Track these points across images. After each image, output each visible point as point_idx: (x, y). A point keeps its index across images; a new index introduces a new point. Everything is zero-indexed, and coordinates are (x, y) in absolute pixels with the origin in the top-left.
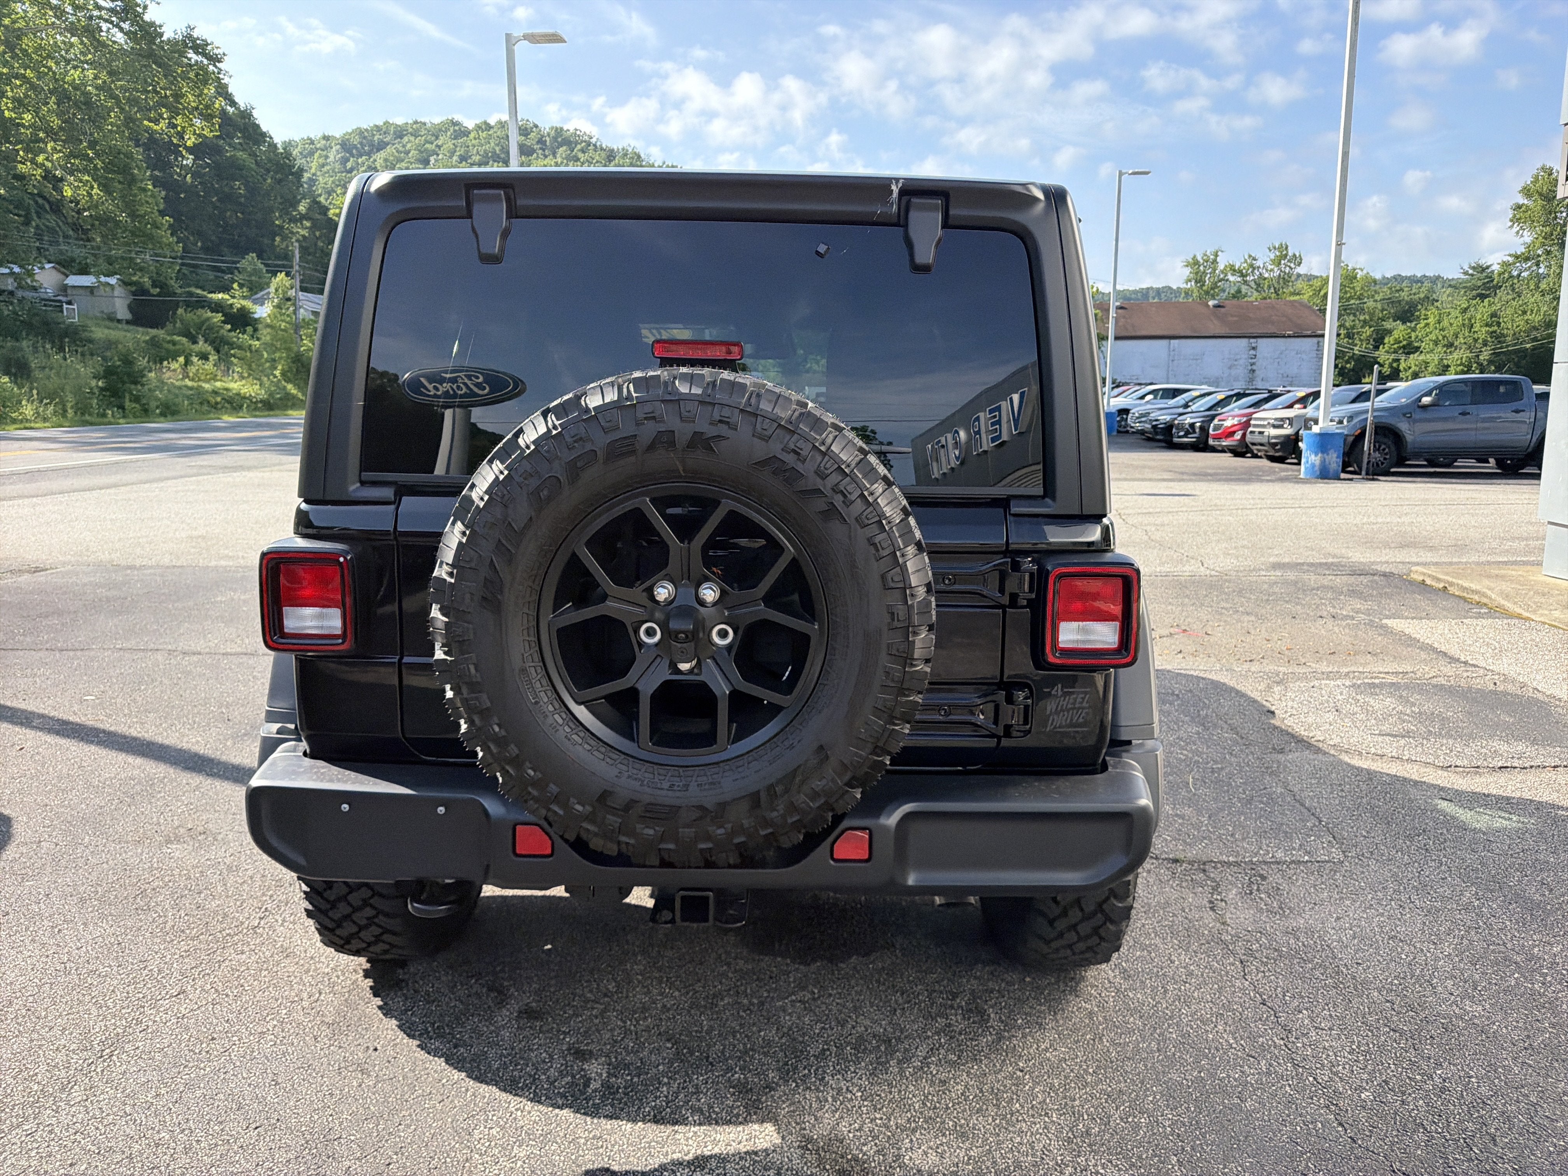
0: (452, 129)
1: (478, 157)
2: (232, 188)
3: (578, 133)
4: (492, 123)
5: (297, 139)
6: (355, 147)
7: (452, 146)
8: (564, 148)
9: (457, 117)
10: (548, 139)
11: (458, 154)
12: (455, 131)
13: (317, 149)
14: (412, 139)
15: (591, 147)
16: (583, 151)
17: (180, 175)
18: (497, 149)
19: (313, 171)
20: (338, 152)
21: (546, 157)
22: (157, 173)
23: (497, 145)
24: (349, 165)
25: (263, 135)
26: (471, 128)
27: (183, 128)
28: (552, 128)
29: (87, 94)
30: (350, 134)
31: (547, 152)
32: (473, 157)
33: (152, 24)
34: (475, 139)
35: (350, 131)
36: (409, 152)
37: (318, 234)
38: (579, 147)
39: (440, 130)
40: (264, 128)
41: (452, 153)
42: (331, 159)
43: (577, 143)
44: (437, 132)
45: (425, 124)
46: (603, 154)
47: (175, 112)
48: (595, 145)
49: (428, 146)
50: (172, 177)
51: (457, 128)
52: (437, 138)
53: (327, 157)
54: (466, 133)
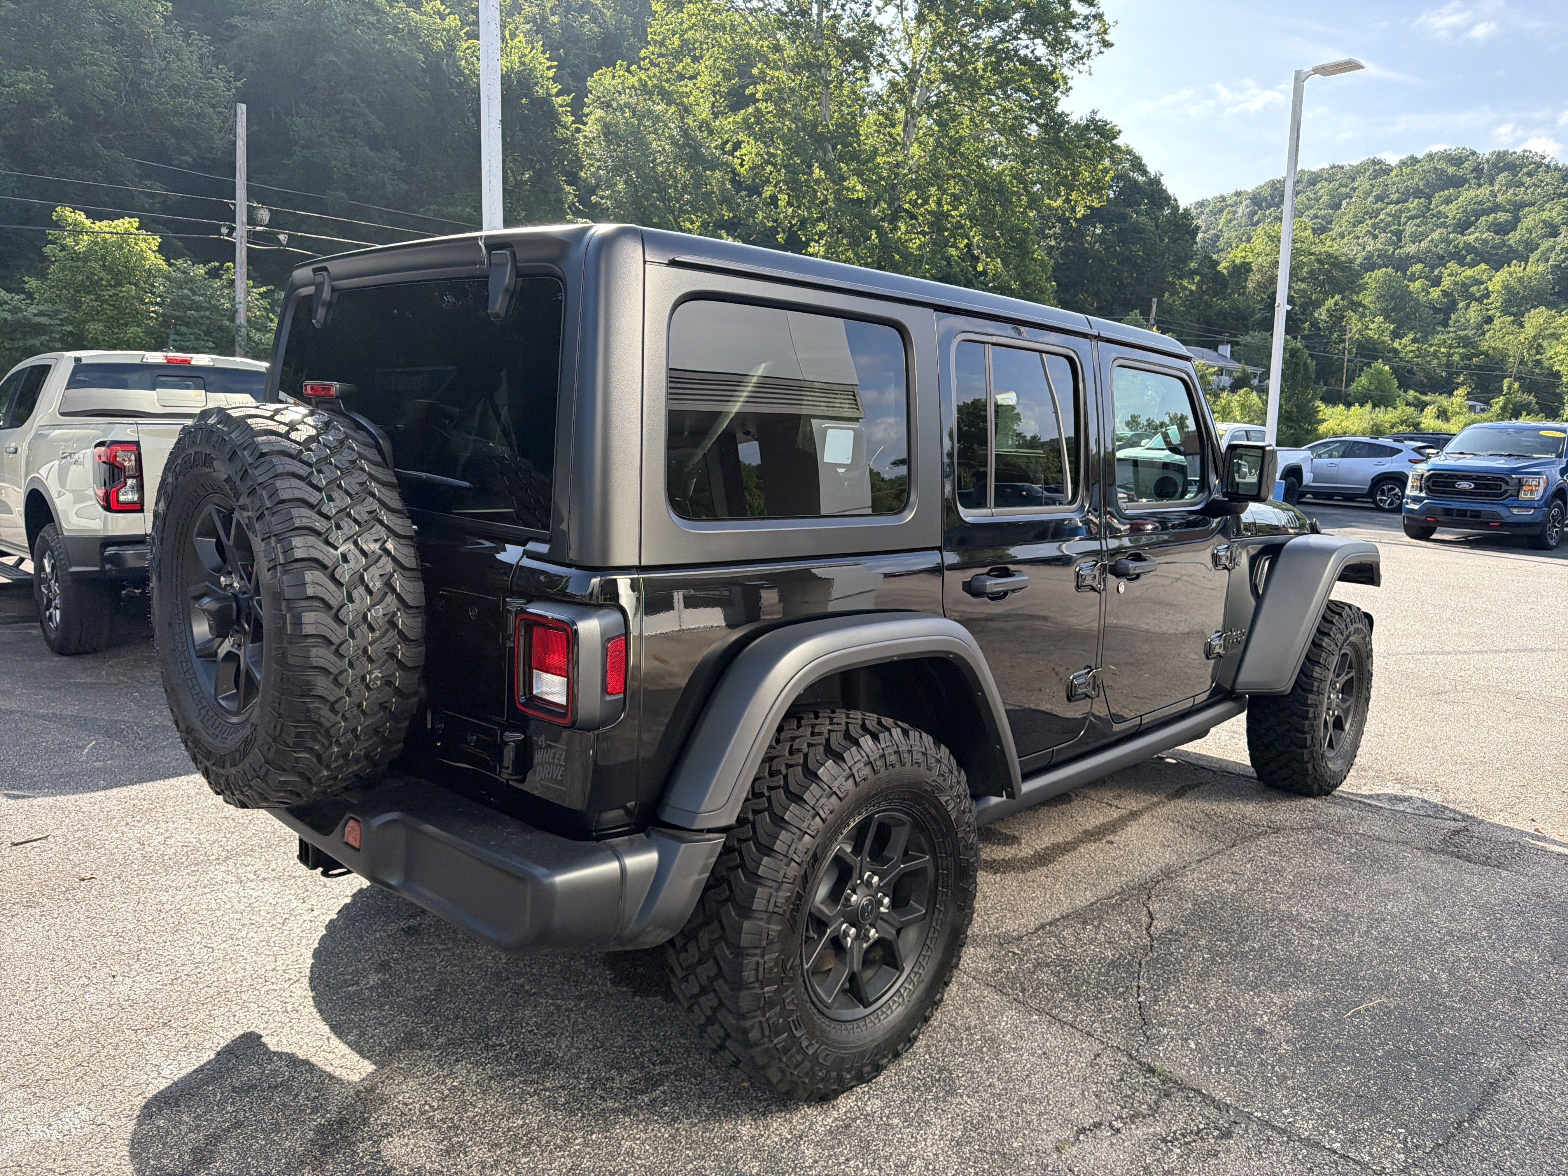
0: (1371, 169)
1: (1397, 195)
2: (1131, 251)
3: (1527, 154)
4: (1420, 157)
5: (1209, 198)
6: (1265, 199)
7: (1369, 187)
8: (1506, 173)
9: (1380, 156)
10: (1486, 166)
11: (1374, 194)
12: (1375, 171)
13: (1227, 206)
14: (1326, 184)
15: (1543, 168)
16: (1529, 174)
17: (1090, 244)
18: (1421, 184)
19: (1220, 227)
20: (1247, 206)
21: (1480, 186)
22: (1070, 243)
23: (1422, 179)
24: (1256, 218)
25: (1168, 198)
26: (1393, 165)
27: (1076, 202)
28: (1493, 154)
29: (1001, 184)
30: (1262, 187)
31: (1482, 181)
32: (1392, 196)
33: (1060, 115)
34: (1397, 176)
35: (1262, 184)
36: (1321, 198)
37: (1204, 287)
38: (1525, 170)
39: (1358, 172)
40: (1170, 192)
41: (1368, 194)
42: (1240, 211)
43: (1522, 166)
44: (1354, 174)
45: (1342, 168)
46: (1557, 175)
47: (1070, 188)
48: (1548, 166)
49: (1342, 190)
50: (1083, 244)
51: (1377, 167)
52: (1353, 180)
53: (1235, 212)
54: (1387, 171)
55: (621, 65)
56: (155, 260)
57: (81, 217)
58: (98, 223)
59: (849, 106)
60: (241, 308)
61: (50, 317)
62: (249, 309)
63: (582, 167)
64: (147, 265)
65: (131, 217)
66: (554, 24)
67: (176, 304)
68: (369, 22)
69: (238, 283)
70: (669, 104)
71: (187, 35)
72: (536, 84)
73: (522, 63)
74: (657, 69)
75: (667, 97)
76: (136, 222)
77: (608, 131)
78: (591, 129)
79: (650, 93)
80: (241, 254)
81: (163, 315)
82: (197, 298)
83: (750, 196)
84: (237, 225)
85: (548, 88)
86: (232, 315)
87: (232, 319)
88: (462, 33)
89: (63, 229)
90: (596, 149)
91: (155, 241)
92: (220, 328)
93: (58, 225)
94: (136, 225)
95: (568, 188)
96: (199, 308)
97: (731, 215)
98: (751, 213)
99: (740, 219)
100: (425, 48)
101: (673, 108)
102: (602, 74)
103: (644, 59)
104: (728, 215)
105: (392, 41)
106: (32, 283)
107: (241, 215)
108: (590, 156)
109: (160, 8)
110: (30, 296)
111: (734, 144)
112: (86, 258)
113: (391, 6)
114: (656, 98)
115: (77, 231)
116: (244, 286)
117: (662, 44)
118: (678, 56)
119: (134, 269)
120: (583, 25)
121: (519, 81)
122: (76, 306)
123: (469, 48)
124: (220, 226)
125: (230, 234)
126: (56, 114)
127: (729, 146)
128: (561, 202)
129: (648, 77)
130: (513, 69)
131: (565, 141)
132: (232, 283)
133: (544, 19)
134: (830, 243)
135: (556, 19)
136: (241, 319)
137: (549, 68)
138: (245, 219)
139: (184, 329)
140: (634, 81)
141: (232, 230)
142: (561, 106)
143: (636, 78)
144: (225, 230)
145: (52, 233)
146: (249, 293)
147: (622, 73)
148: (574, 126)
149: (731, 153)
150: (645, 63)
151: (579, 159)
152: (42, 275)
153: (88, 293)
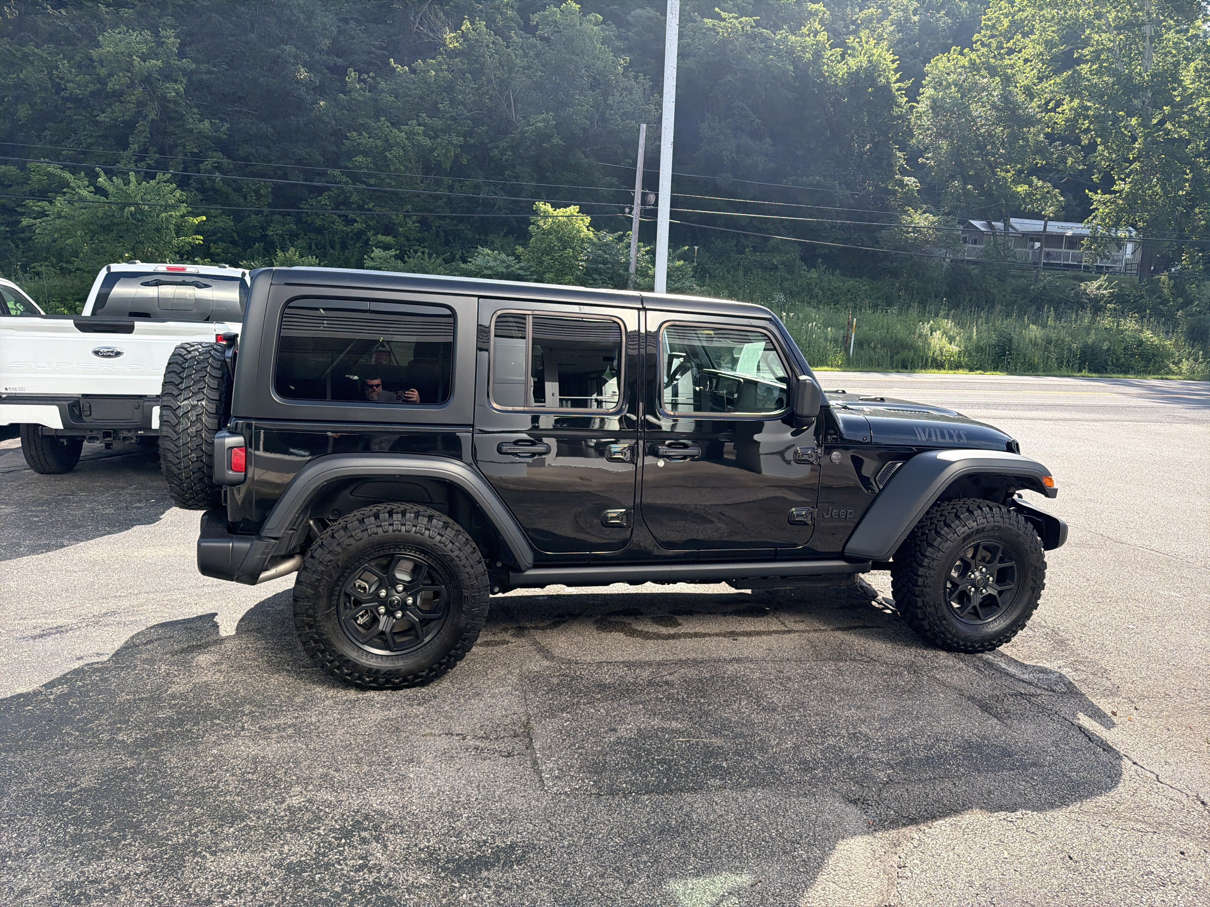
55: (955, 50)
56: (588, 233)
57: (548, 208)
58: (558, 210)
59: (1175, 56)
60: (633, 261)
61: (525, 270)
62: (638, 261)
63: (912, 136)
64: (582, 235)
65: (575, 205)
66: (915, 23)
67: (595, 261)
68: (759, 48)
69: (632, 245)
70: (993, 76)
71: (636, 78)
72: (880, 76)
73: (870, 61)
74: (986, 49)
75: (993, 71)
76: (577, 208)
77: (936, 106)
78: (923, 106)
79: (978, 70)
80: (636, 225)
81: (587, 268)
82: (606, 256)
83: (1063, 145)
84: (635, 206)
85: (888, 79)
86: (627, 265)
87: (627, 269)
88: (827, 46)
89: (539, 215)
90: (926, 122)
91: (588, 220)
92: (620, 275)
93: (536, 213)
94: (578, 210)
95: (899, 154)
96: (605, 262)
97: (1044, 162)
98: (1063, 160)
99: (1052, 165)
100: (796, 61)
101: (998, 79)
102: (938, 60)
103: (976, 42)
104: (1040, 162)
105: (771, 60)
106: (520, 249)
107: (638, 200)
108: (920, 127)
109: (622, 62)
110: (518, 258)
111: (1057, 101)
112: (549, 232)
113: (775, 34)
114: (983, 72)
115: (546, 216)
116: (635, 247)
117: (993, 27)
118: (1008, 35)
119: (573, 238)
120: (938, 20)
121: (866, 75)
122: (541, 263)
123: (832, 55)
124: (624, 208)
125: (630, 213)
126: (555, 141)
127: (1051, 105)
128: (891, 165)
129: (978, 56)
130: (861, 66)
131: (900, 117)
132: (628, 246)
133: (907, 20)
134: (1137, 181)
135: (916, 18)
136: (632, 270)
137: (893, 61)
138: (639, 202)
139: (596, 277)
140: (965, 61)
141: (631, 209)
142: (897, 90)
143: (967, 59)
144: (627, 210)
145: (533, 218)
146: (639, 251)
147: (955, 56)
148: (908, 105)
149: (1054, 110)
150: (978, 46)
151: (911, 130)
152: (525, 246)
153: (547, 255)
